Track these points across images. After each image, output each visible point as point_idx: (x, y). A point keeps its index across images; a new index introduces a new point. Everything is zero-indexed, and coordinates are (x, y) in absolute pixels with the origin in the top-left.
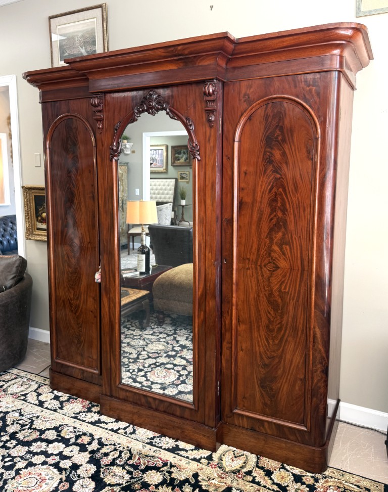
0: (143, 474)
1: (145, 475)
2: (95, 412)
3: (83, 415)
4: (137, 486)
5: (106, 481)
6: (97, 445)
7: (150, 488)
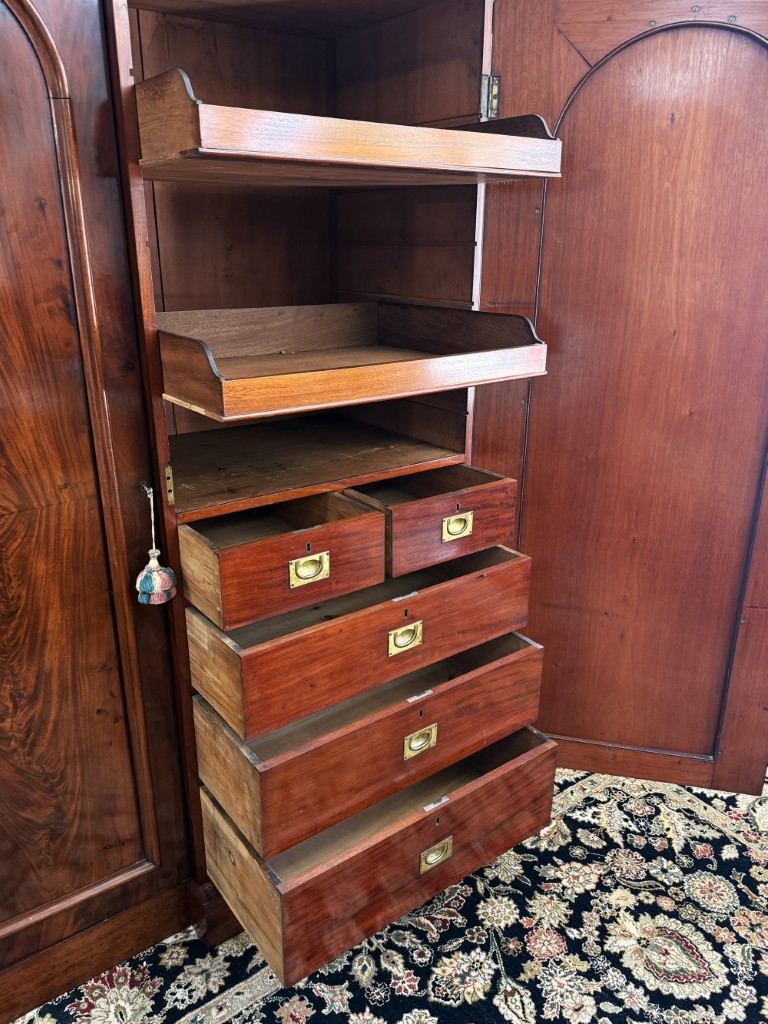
0: (483, 926)
1: (487, 924)
2: (186, 962)
3: (181, 994)
4: (513, 945)
5: (476, 999)
6: (337, 989)
7: (526, 926)
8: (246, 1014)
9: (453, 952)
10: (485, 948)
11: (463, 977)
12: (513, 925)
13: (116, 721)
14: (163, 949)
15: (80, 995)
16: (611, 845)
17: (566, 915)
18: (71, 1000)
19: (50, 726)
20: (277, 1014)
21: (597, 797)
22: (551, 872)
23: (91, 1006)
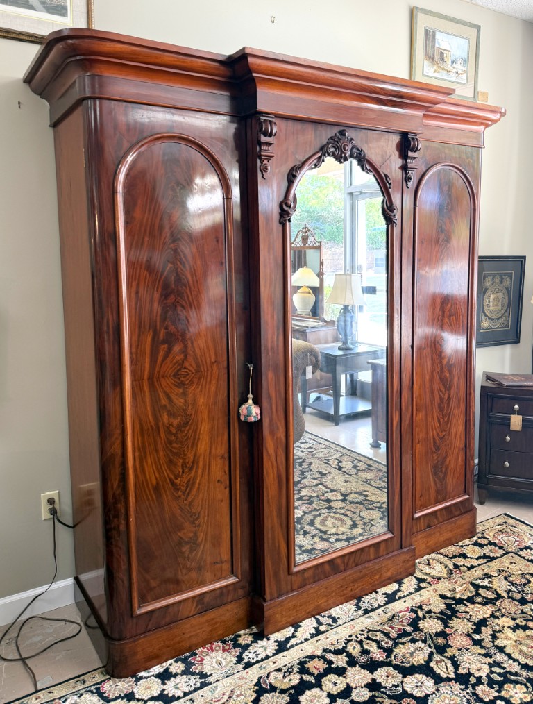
0: (422, 631)
1: (425, 631)
2: (252, 642)
3: (251, 656)
4: (441, 641)
5: (419, 663)
6: (339, 656)
7: (448, 632)
8: (289, 666)
9: (405, 643)
10: (424, 641)
11: (412, 654)
12: (440, 632)
13: (226, 488)
14: (240, 636)
15: (196, 655)
16: (499, 597)
17: (471, 628)
18: (191, 656)
19: (197, 486)
20: (306, 666)
21: (492, 573)
22: (462, 608)
23: (202, 660)
